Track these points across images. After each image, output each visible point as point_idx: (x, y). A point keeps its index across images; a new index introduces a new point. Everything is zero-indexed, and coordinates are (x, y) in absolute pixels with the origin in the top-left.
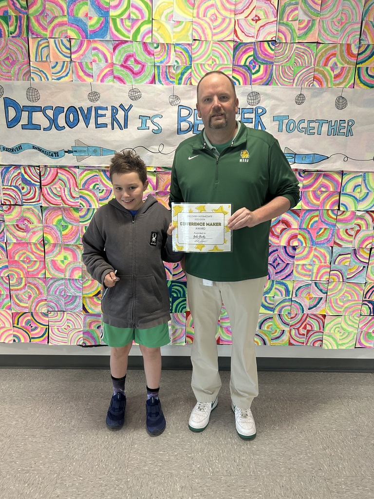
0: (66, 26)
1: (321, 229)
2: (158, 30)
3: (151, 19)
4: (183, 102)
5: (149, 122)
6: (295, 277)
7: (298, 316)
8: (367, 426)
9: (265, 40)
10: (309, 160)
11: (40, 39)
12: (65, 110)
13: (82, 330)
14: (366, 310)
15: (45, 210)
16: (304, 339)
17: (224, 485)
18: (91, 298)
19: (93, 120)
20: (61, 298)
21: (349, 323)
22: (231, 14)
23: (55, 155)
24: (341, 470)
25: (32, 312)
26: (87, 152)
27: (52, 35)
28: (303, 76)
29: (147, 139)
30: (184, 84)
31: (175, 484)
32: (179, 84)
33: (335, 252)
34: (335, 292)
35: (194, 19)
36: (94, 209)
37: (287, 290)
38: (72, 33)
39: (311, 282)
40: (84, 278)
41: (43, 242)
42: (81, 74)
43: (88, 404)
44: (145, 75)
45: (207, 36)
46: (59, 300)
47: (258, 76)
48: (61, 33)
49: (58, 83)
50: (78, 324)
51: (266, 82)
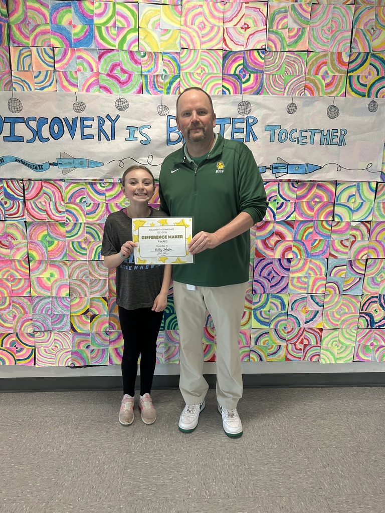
0: (48, 34)
1: (316, 240)
2: (144, 39)
3: (137, 28)
4: (172, 112)
5: (137, 134)
6: (291, 290)
7: (294, 331)
8: (367, 442)
9: (255, 48)
10: (301, 170)
11: (21, 48)
12: (49, 121)
13: (70, 350)
14: (363, 322)
15: (29, 225)
16: (302, 354)
17: (222, 508)
18: (79, 316)
19: (78, 131)
20: (48, 317)
21: (347, 336)
22: (219, 22)
23: (39, 167)
24: (342, 488)
25: (17, 333)
26: (73, 164)
27: (35, 44)
28: (294, 85)
29: (135, 150)
30: (173, 93)
31: (170, 509)
32: (168, 93)
33: (330, 264)
34: (332, 305)
35: (182, 28)
36: (81, 223)
37: (283, 304)
38: (55, 42)
39: (306, 295)
40: (72, 295)
41: (28, 259)
42: (66, 83)
43: (77, 428)
44: (132, 85)
45: (195, 45)
46: (45, 319)
47: (249, 86)
48: (44, 41)
49: (41, 93)
50: (66, 344)
51: (257, 90)
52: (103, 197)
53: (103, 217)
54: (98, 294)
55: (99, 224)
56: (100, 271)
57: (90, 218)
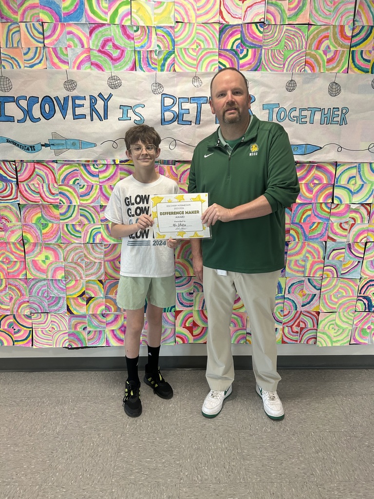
0: (38, 9)
1: (314, 223)
2: (137, 12)
4: (166, 91)
5: (131, 113)
6: (288, 273)
7: (291, 314)
8: (361, 426)
9: (253, 21)
10: (301, 151)
11: (10, 24)
12: (40, 100)
13: (67, 331)
14: (360, 306)
15: (23, 207)
16: (298, 337)
17: (213, 494)
18: (74, 298)
19: (70, 111)
20: (44, 299)
21: (344, 319)
23: (31, 148)
24: (334, 475)
25: (14, 315)
26: (65, 145)
27: (23, 19)
28: (294, 60)
30: (167, 70)
31: (161, 494)
32: (162, 70)
33: (329, 247)
34: (329, 288)
36: (75, 206)
38: (45, 16)
39: (303, 279)
40: (68, 278)
41: (23, 242)
42: (56, 60)
43: (74, 409)
44: (125, 62)
45: (190, 18)
46: (42, 301)
47: (247, 61)
48: (33, 16)
49: (31, 71)
50: (63, 325)
51: (255, 67)
52: (97, 179)
53: (98, 199)
54: (94, 276)
55: (93, 207)
56: (95, 254)
57: (83, 200)
